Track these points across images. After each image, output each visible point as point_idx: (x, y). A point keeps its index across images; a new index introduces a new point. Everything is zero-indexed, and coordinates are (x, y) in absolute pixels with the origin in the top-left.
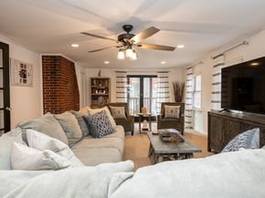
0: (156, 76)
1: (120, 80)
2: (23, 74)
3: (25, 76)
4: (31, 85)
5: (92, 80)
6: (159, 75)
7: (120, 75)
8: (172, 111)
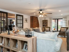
0: (62, 19)
1: (51, 20)
2: (26, 20)
3: (26, 21)
4: (28, 23)
5: (43, 21)
6: (63, 18)
7: (51, 19)
8: (63, 30)
